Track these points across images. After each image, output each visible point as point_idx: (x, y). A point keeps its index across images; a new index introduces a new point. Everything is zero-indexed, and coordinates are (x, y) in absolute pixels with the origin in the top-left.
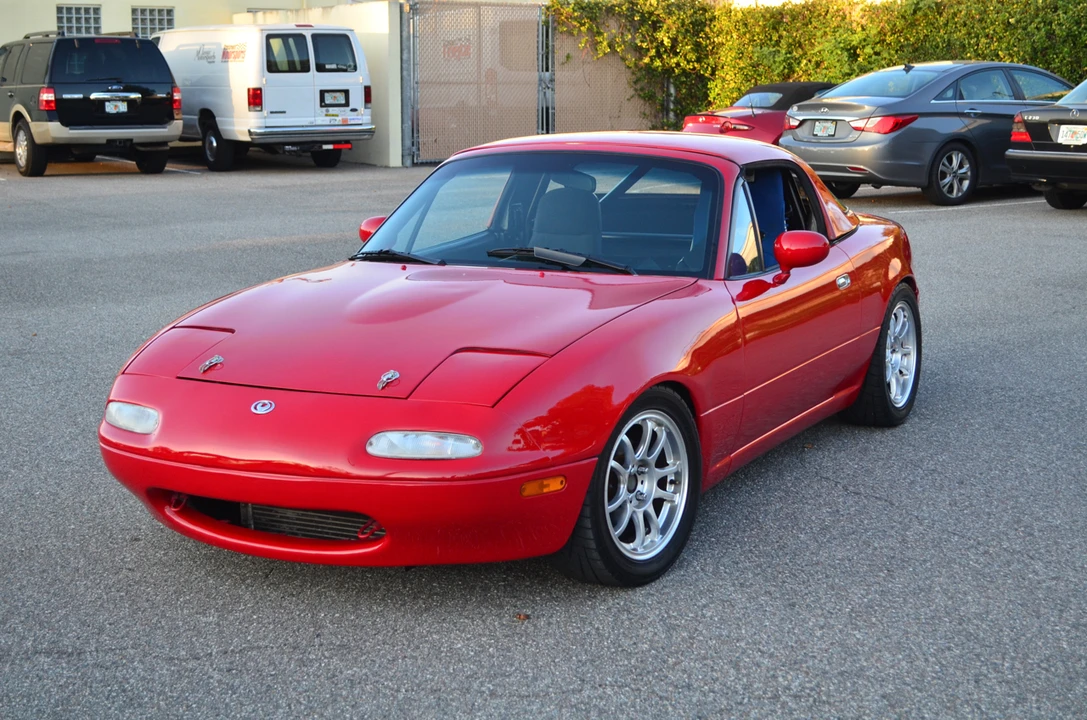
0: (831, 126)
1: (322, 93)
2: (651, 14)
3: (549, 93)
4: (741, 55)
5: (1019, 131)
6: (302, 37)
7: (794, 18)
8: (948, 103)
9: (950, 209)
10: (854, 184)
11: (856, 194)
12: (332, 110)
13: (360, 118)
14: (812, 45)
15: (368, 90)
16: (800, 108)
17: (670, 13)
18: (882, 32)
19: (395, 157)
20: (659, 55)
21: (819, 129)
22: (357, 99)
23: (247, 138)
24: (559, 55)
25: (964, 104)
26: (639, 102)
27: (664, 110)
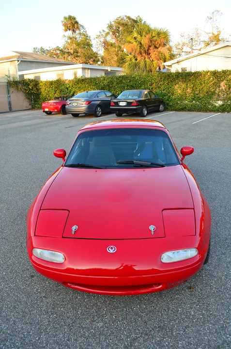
0: (76, 104)
2: (27, 83)
3: (10, 98)
4: (45, 90)
5: (112, 104)
11: (78, 116)
16: (69, 100)
18: (72, 85)
20: (30, 90)
26: (27, 100)
27: (32, 101)
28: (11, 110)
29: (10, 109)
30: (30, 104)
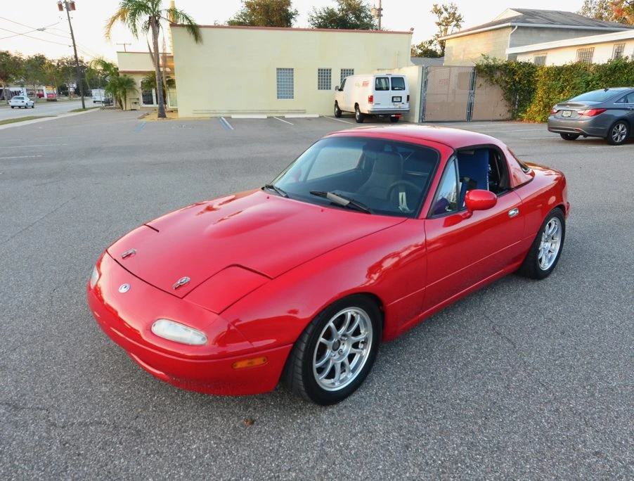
0: (570, 113)
1: (393, 97)
2: (513, 69)
3: (472, 97)
4: (544, 85)
6: (388, 78)
7: (567, 70)
8: (621, 105)
9: (615, 147)
10: (577, 135)
11: (578, 139)
12: (396, 103)
13: (405, 106)
14: (572, 81)
15: (408, 97)
16: (558, 105)
17: (520, 69)
18: (601, 76)
19: (416, 119)
20: (514, 85)
21: (565, 114)
22: (404, 99)
23: (367, 113)
24: (477, 85)
25: (627, 105)
26: (504, 102)
27: (514, 104)
28: (469, 118)
29: (470, 115)
30: (509, 111)
